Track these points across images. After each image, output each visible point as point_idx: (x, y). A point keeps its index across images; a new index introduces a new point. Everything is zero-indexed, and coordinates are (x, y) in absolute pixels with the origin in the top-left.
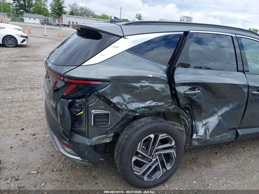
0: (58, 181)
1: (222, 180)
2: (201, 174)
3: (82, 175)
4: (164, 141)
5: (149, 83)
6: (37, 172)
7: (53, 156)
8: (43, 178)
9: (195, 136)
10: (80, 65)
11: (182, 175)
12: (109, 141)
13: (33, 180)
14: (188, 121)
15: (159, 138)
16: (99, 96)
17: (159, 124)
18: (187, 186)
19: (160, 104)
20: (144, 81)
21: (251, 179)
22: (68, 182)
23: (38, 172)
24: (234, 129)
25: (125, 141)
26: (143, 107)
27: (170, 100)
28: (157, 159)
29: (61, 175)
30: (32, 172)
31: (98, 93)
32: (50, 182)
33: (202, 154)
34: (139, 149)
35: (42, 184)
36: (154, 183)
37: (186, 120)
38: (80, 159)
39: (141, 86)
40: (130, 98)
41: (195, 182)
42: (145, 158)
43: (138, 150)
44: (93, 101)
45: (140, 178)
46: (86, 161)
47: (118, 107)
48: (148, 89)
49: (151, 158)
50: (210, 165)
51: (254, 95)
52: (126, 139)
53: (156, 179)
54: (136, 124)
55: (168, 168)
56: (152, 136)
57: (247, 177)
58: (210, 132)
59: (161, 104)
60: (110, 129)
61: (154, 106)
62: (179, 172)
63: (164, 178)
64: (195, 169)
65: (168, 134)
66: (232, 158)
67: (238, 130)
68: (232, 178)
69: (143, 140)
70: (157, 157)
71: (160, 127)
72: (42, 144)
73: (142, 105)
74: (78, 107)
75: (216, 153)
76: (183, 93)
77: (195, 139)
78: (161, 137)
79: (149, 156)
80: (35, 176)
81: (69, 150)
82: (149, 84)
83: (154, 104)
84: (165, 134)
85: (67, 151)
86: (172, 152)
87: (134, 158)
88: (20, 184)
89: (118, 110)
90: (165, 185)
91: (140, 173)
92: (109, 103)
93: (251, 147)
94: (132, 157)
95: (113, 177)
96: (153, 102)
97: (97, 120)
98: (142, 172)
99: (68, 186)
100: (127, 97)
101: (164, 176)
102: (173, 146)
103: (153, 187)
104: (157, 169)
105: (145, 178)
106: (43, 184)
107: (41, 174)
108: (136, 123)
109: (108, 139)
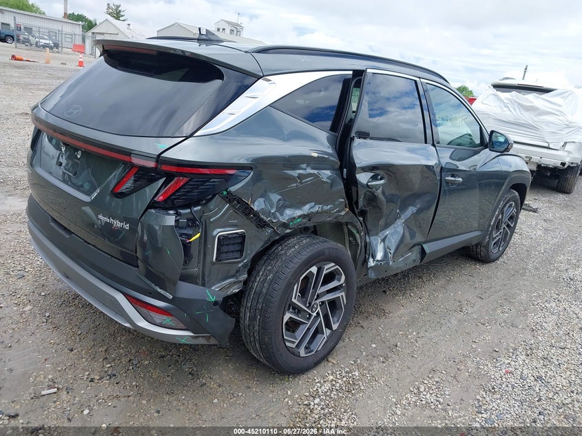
0: (117, 397)
1: (411, 334)
2: (377, 330)
3: (162, 374)
4: (330, 277)
5: (313, 169)
6: (55, 390)
7: (72, 350)
8: (77, 399)
9: (371, 263)
10: (191, 136)
11: (349, 338)
12: (237, 291)
13: (55, 407)
14: (361, 237)
15: (325, 272)
16: (231, 199)
17: (325, 247)
18: (364, 353)
19: (326, 208)
20: (304, 166)
21: (449, 325)
22: (141, 396)
23: (58, 389)
24: (418, 244)
25: (269, 286)
26: (299, 217)
27: (343, 200)
28: (318, 314)
29: (117, 383)
30: (43, 393)
31: (229, 193)
32: (99, 404)
33: (363, 297)
34: (295, 298)
35: (82, 412)
36: (316, 360)
37: (357, 235)
38: (192, 334)
39: (299, 174)
40: (280, 200)
41: (374, 346)
42: (302, 312)
43: (293, 300)
44: (219, 209)
45: (293, 354)
46: (202, 337)
47: (261, 220)
48: (311, 180)
49: (310, 312)
50: (383, 313)
51: (447, 182)
52: (271, 282)
53: (317, 351)
54: (281, 250)
55: (335, 327)
56: (314, 269)
57: (442, 321)
58: (392, 252)
59: (329, 207)
60: (243, 266)
61: (317, 212)
62: (349, 331)
63: (330, 346)
64: (365, 324)
65: (337, 264)
66: (410, 295)
67: (424, 246)
68: (424, 329)
69: (301, 279)
70: (319, 309)
71: (327, 252)
72: (25, 330)
73: (298, 213)
74: (185, 225)
75: (385, 292)
76: (365, 183)
77: (371, 267)
78: (327, 270)
79: (308, 307)
80: (55, 399)
81: (167, 320)
82: (312, 171)
83: (317, 208)
84: (333, 264)
85: (158, 321)
86: (340, 295)
87: (287, 317)
88: (27, 424)
89: (262, 224)
90: (330, 359)
91: (294, 343)
92: (247, 211)
93: (430, 274)
94: (284, 314)
95: (229, 366)
96: (315, 205)
97: (225, 249)
98: (297, 342)
99: (144, 402)
100: (275, 197)
101: (328, 343)
102: (342, 284)
103: (312, 368)
104: (318, 331)
105: (302, 353)
106: (86, 412)
107: (68, 393)
108: (280, 248)
109: (236, 286)
